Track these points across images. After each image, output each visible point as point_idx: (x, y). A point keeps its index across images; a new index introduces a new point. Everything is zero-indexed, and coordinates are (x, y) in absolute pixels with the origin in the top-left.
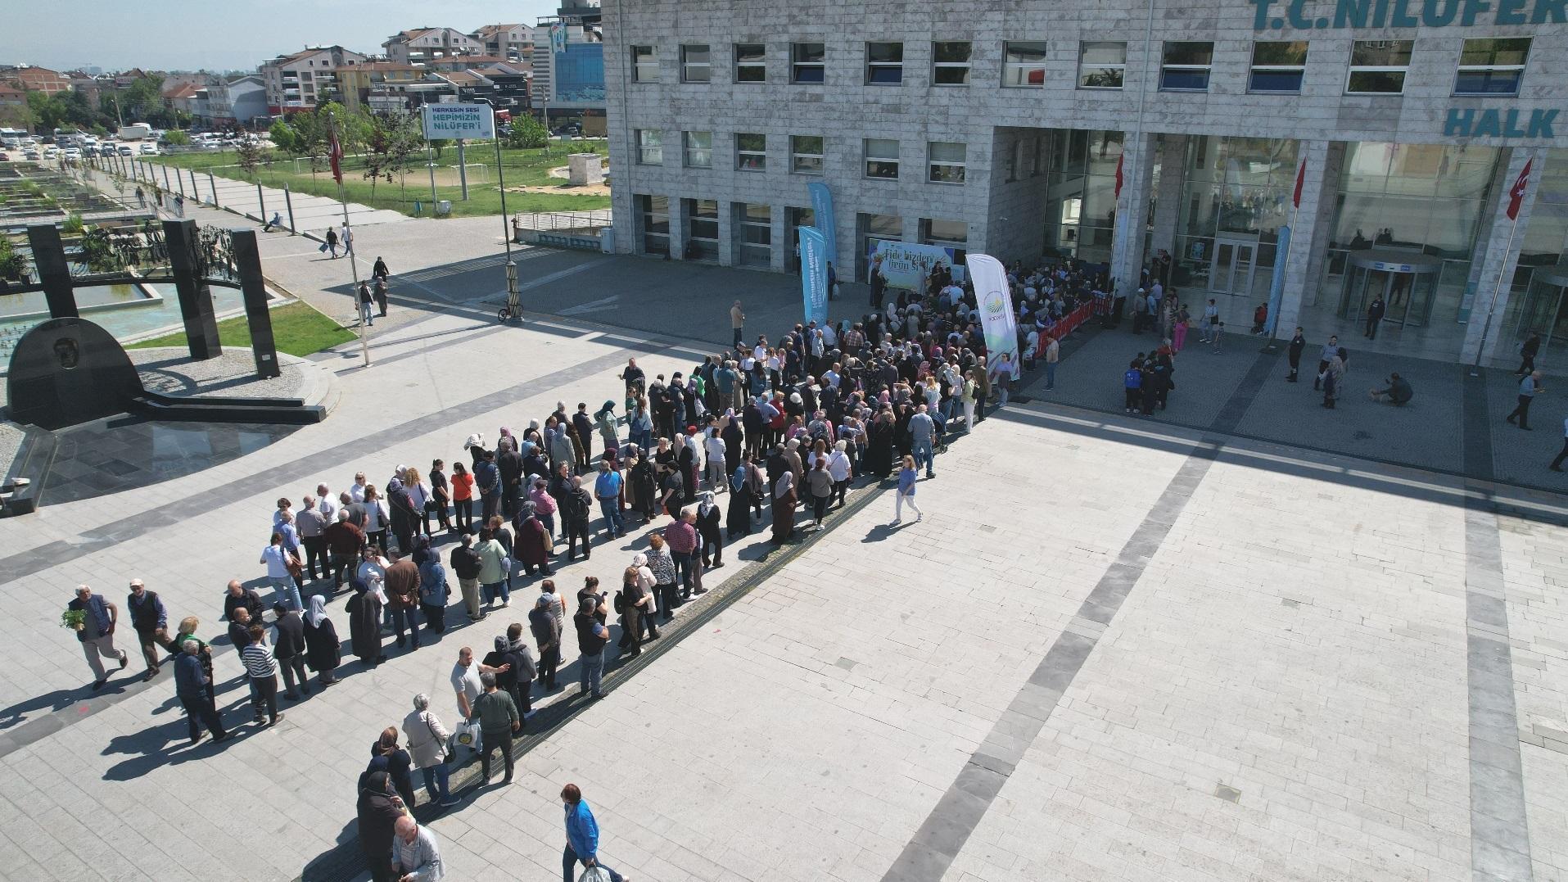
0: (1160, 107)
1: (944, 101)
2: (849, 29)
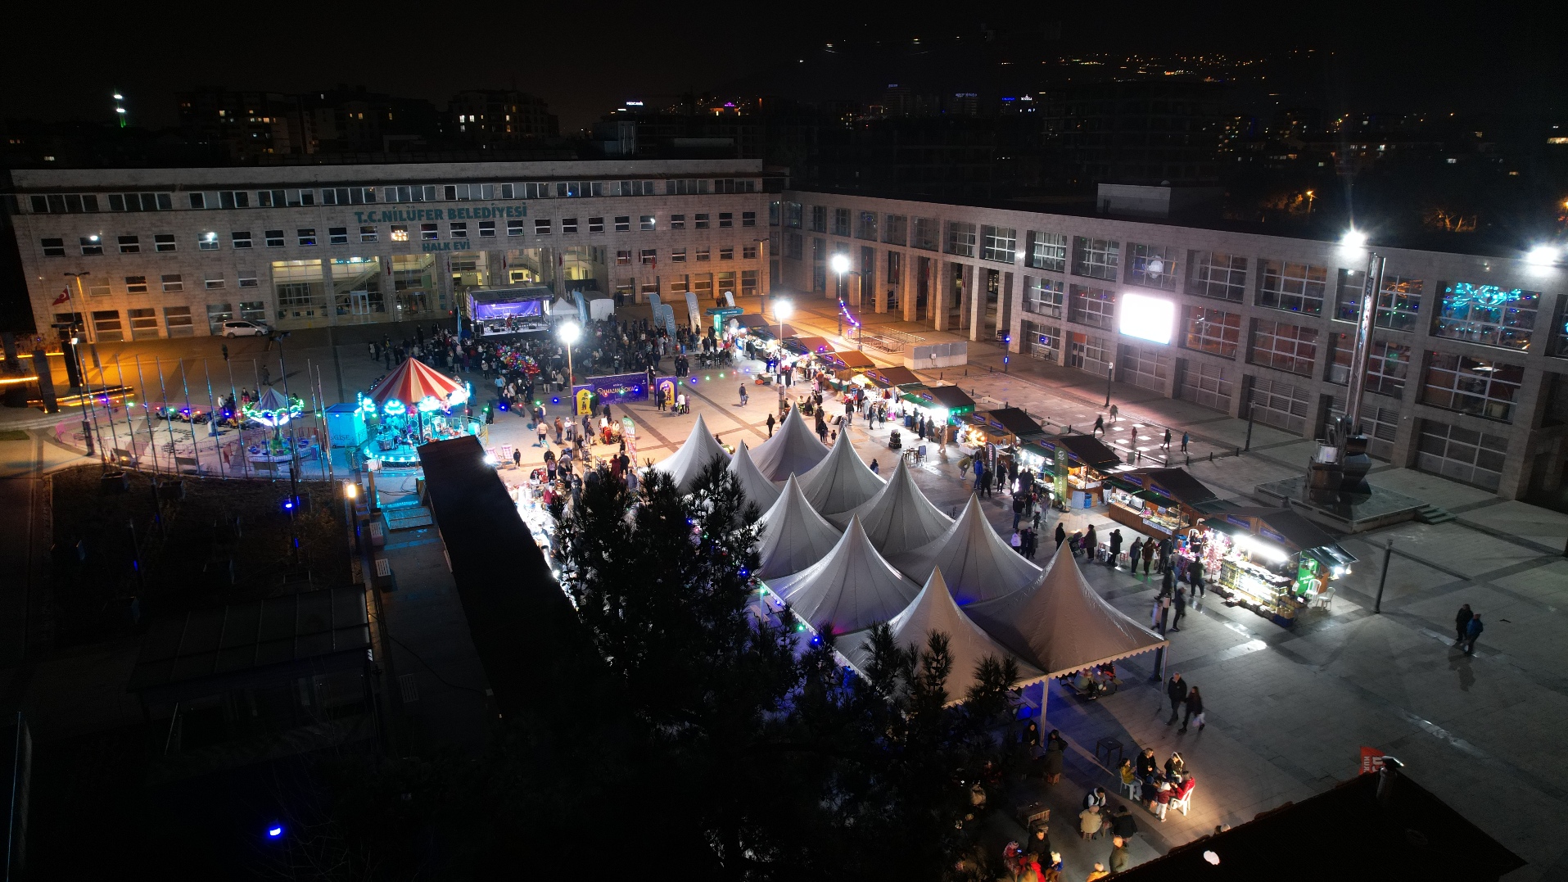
0: (332, 250)
2: (187, 228)
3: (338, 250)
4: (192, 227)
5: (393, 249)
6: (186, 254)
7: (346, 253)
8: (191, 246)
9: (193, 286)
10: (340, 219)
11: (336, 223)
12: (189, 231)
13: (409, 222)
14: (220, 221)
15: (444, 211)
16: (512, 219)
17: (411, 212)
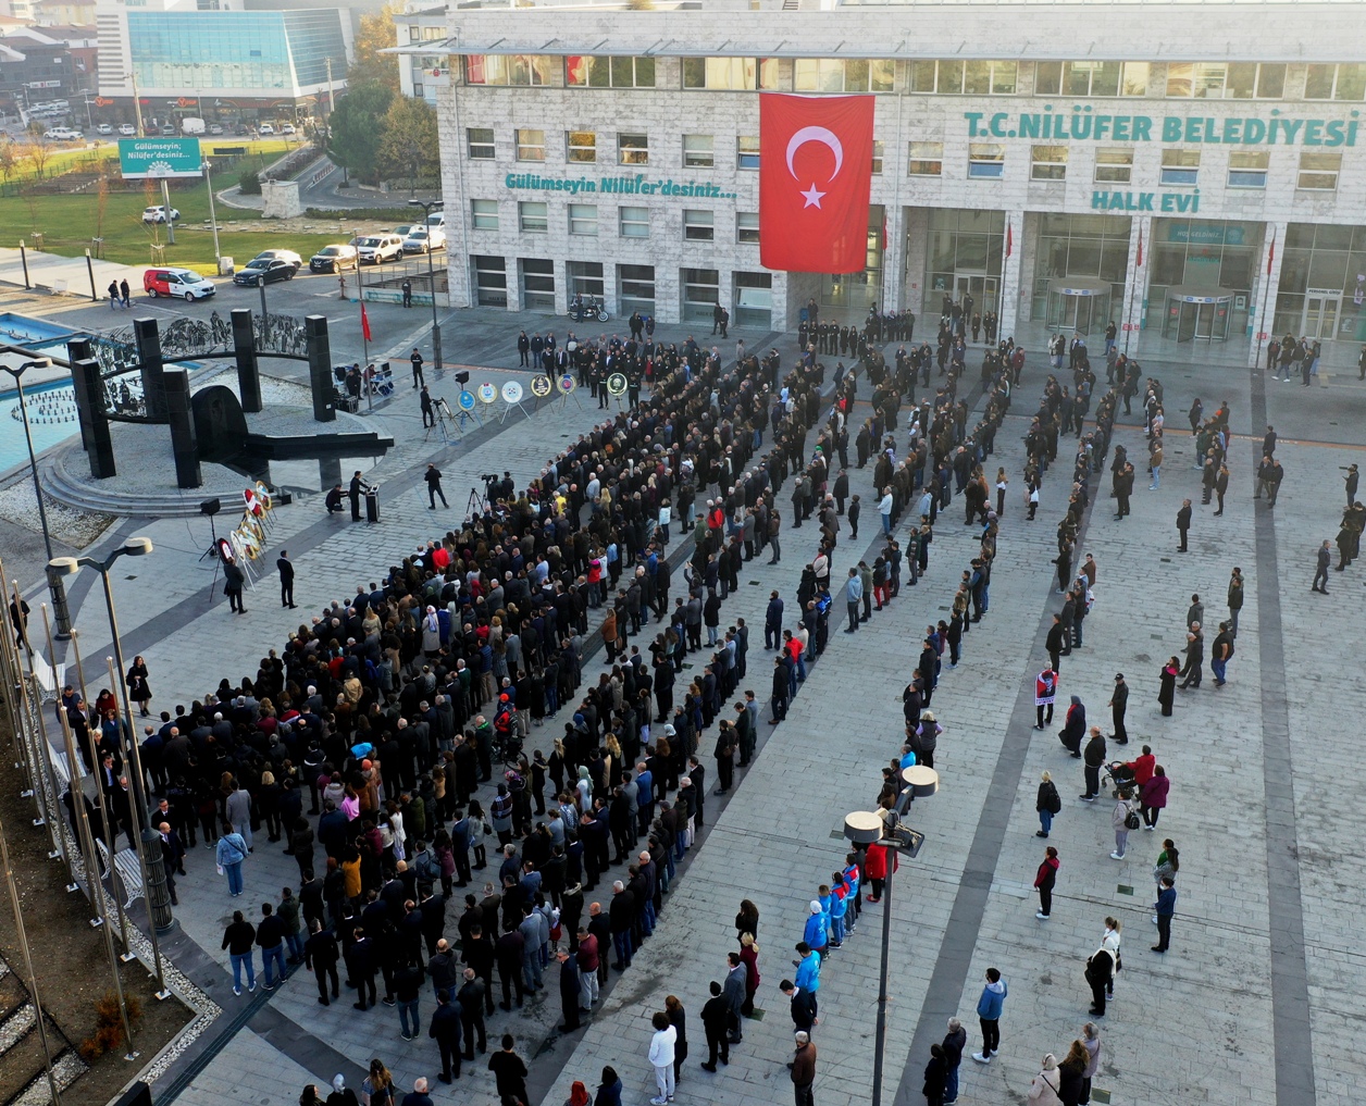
0: (910, 187)
2: (668, 124)
3: (920, 189)
4: (677, 123)
5: (1030, 196)
6: (661, 171)
7: (935, 197)
8: (671, 158)
9: (663, 231)
10: (933, 124)
11: (924, 133)
12: (671, 131)
13: (1073, 142)
14: (722, 114)
15: (1154, 121)
16: (1314, 150)
17: (1082, 120)
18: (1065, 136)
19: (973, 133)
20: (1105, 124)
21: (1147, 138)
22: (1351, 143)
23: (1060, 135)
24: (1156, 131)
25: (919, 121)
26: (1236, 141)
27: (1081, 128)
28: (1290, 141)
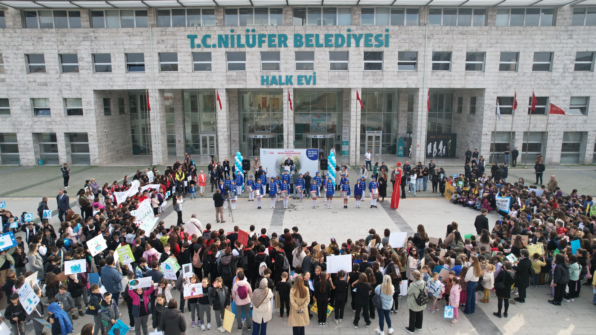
0: (161, 79)
1: (68, 80)
2: (15, 48)
3: (167, 79)
4: (20, 47)
5: (228, 80)
6: (13, 76)
7: (175, 83)
8: (19, 68)
9: (19, 112)
10: (171, 42)
11: (166, 47)
12: (17, 52)
13: (247, 49)
14: (48, 41)
15: (289, 36)
16: (370, 49)
17: (251, 37)
18: (243, 46)
19: (193, 46)
20: (263, 39)
21: (286, 46)
22: (387, 46)
23: (240, 45)
24: (290, 42)
25: (163, 41)
26: (331, 46)
27: (251, 41)
28: (358, 45)
